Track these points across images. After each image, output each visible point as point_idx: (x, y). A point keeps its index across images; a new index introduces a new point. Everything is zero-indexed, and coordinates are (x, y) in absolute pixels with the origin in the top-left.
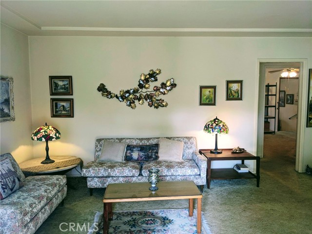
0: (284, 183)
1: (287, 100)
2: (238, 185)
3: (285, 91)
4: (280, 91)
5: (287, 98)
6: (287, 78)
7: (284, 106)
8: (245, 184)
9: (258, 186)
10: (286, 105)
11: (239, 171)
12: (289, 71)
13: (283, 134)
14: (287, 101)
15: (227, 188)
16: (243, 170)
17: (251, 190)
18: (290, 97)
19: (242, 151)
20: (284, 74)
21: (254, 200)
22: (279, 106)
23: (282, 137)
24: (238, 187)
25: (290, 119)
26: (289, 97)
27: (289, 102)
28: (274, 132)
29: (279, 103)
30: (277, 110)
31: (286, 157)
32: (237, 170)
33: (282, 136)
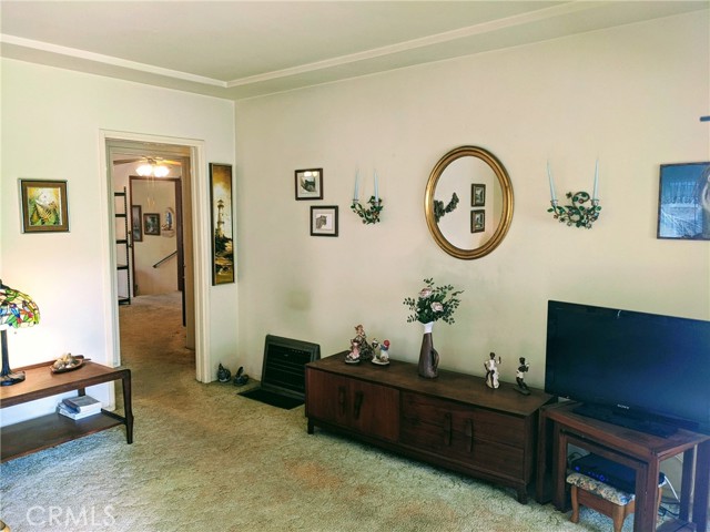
0: (183, 415)
1: (147, 226)
2: (79, 452)
3: (140, 207)
4: (132, 206)
5: (146, 222)
6: (150, 179)
7: (141, 240)
8: (97, 445)
9: (130, 441)
10: (145, 237)
11: (77, 417)
12: (151, 161)
13: (147, 302)
14: (147, 229)
15: (52, 470)
16: (86, 412)
17: (117, 457)
18: (153, 219)
19: (79, 363)
20: (143, 170)
21: (131, 479)
22: (133, 241)
23: (146, 308)
24: (81, 460)
25: (155, 266)
26: (149, 220)
27: (151, 230)
28: (128, 300)
29: (132, 233)
30: (130, 249)
31: (168, 354)
32: (71, 416)
33: (147, 306)
